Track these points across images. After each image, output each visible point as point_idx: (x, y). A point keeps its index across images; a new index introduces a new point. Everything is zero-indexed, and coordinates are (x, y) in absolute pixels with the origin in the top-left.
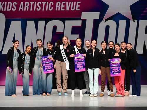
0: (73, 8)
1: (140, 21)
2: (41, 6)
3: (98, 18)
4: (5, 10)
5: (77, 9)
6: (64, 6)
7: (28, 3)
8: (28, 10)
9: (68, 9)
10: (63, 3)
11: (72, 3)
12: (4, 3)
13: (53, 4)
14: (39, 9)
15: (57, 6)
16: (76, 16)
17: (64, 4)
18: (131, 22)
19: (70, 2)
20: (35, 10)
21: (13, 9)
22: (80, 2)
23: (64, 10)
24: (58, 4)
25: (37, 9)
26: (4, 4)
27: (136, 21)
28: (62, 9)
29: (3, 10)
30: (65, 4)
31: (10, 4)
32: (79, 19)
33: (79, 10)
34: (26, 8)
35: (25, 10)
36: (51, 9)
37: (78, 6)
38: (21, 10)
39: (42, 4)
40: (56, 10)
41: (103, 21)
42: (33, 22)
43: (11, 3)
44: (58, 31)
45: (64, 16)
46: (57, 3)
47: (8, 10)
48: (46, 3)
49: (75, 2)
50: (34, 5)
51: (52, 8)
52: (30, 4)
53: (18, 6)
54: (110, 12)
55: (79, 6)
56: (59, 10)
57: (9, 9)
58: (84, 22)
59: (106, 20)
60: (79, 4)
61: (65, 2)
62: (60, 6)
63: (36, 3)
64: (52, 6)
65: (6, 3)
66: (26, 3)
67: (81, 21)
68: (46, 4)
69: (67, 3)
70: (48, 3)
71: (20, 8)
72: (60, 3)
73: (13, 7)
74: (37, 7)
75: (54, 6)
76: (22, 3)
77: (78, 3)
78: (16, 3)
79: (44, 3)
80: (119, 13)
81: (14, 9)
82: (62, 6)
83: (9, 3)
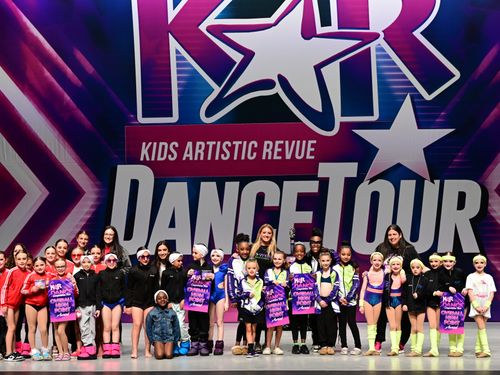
0: (300, 155)
1: (446, 181)
2: (231, 149)
3: (355, 175)
4: (153, 159)
5: (308, 157)
6: (280, 150)
7: (203, 144)
8: (202, 158)
9: (288, 156)
10: (277, 143)
11: (299, 142)
12: (150, 144)
13: (256, 146)
14: (225, 156)
15: (265, 150)
16: (306, 171)
17: (280, 146)
18: (427, 183)
19: (294, 142)
20: (217, 158)
21: (170, 156)
22: (315, 142)
23: (280, 158)
24: (268, 145)
25: (223, 156)
26: (152, 146)
27: (437, 182)
28: (276, 157)
29: (148, 159)
30: (282, 146)
31: (163, 146)
32: (314, 177)
33: (313, 157)
34: (199, 154)
35: (196, 158)
36: (252, 155)
37: (310, 149)
38: (187, 158)
39: (233, 146)
40: (264, 158)
41: (366, 183)
42: (213, 185)
43: (166, 144)
44: (267, 203)
45: (281, 172)
46: (266, 143)
47: (159, 159)
48: (240, 143)
49: (304, 142)
50: (214, 147)
51: (255, 154)
52: (207, 147)
53: (181, 150)
54: (380, 163)
55: (313, 149)
56: (269, 158)
57: (162, 156)
58: (324, 183)
59: (372, 180)
60: (312, 146)
61: (282, 142)
62: (273, 151)
63: (219, 143)
64: (253, 150)
65: (155, 144)
66: (198, 143)
67: (317, 182)
68: (241, 147)
69: (287, 142)
70: (245, 143)
71: (185, 155)
72: (271, 143)
73: (169, 152)
74: (222, 151)
75: (259, 150)
76: (190, 144)
77: (310, 142)
78: (177, 145)
79: (237, 143)
80: (399, 165)
81: (173, 156)
82: (277, 150)
83: (161, 144)
